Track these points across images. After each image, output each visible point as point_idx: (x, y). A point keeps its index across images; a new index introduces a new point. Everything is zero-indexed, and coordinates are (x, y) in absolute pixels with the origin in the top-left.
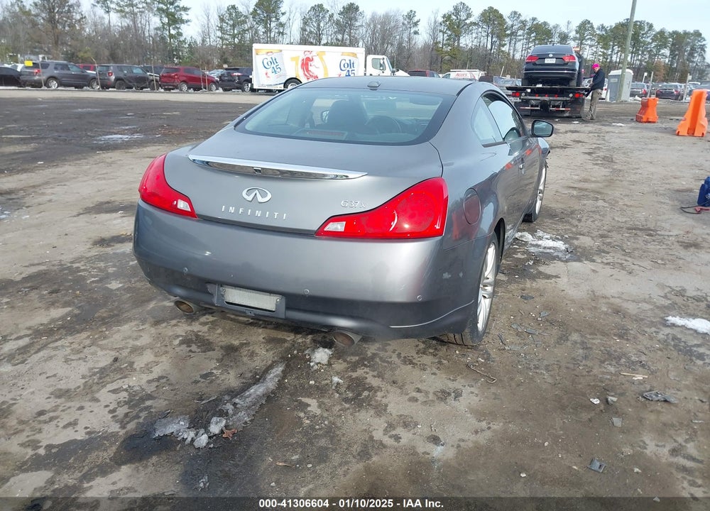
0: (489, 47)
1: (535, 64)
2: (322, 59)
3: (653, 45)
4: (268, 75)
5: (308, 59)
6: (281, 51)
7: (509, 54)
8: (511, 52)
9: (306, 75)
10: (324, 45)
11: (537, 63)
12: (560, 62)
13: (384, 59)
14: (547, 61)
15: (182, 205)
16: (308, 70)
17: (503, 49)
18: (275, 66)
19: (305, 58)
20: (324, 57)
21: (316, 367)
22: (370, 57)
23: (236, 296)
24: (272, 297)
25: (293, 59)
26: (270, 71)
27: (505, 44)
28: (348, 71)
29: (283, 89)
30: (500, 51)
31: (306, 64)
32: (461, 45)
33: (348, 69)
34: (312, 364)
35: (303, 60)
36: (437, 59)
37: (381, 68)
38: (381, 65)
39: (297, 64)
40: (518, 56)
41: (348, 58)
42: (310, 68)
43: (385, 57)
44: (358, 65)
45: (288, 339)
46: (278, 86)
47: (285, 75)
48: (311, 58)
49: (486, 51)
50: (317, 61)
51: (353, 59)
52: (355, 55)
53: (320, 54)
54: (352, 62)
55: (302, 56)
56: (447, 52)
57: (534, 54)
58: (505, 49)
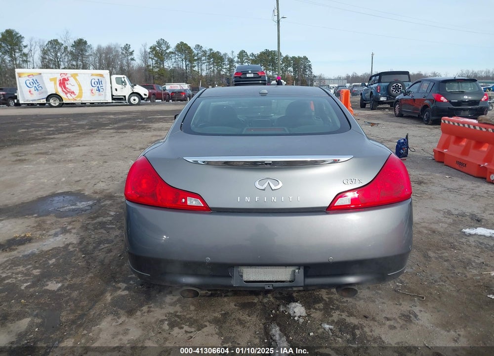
0: (184, 68)
1: (240, 78)
2: (76, 80)
3: (283, 65)
4: (31, 92)
5: (64, 80)
6: (40, 74)
7: (198, 72)
8: (200, 70)
9: (64, 91)
10: (63, 69)
11: (242, 76)
12: (256, 76)
13: (124, 77)
14: (248, 75)
15: (192, 202)
16: (65, 87)
17: (194, 69)
18: (36, 85)
19: (62, 78)
20: (77, 78)
21: (301, 320)
22: (114, 77)
23: (251, 275)
24: (288, 269)
25: (51, 80)
26: (33, 89)
27: (195, 66)
28: (98, 87)
29: (45, 102)
30: (192, 71)
31: (63, 83)
32: (165, 67)
33: (98, 86)
34: (296, 318)
35: (60, 80)
36: (150, 77)
37: (123, 84)
38: (123, 82)
39: (55, 83)
40: (204, 74)
41: (96, 78)
42: (67, 86)
43: (125, 76)
44: (106, 82)
45: (255, 301)
46: (42, 100)
47: (46, 92)
48: (66, 78)
49: (183, 70)
50: (72, 81)
51: (100, 79)
52: (101, 75)
53: (74, 76)
54: (100, 81)
55: (59, 77)
56: (156, 72)
57: (240, 71)
58: (196, 69)
